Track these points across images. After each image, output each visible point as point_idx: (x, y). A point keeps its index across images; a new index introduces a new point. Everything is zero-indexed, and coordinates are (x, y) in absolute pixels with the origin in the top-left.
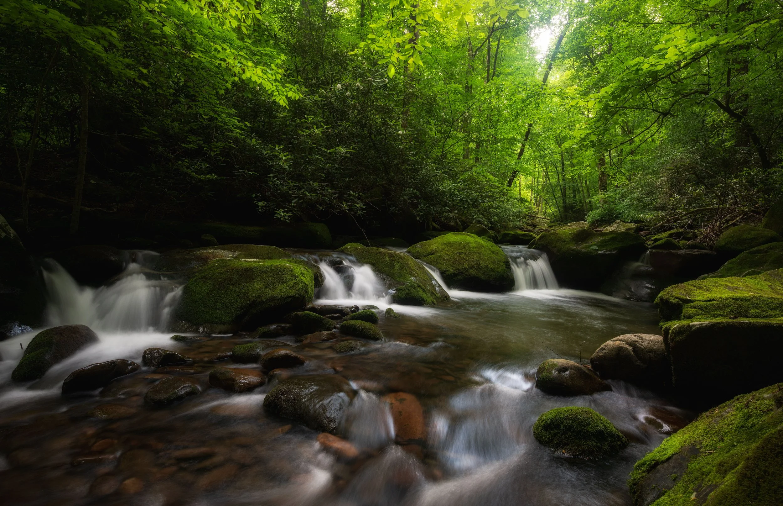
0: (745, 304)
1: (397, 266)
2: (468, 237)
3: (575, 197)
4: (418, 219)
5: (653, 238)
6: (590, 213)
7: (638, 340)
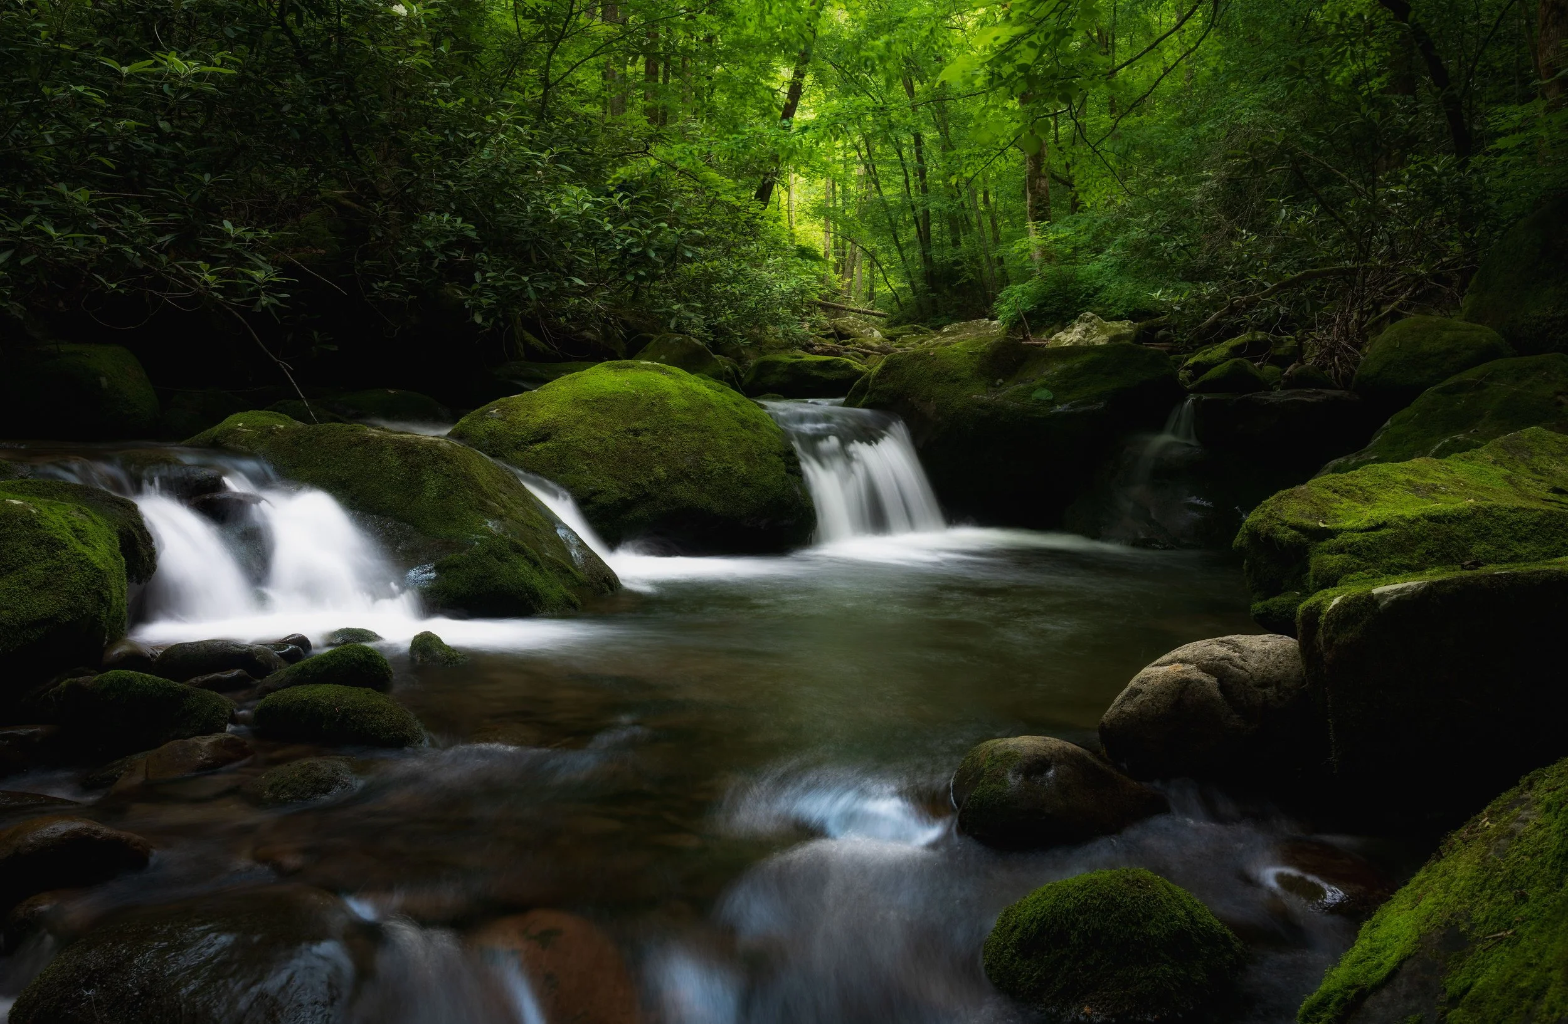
0: (1459, 530)
1: (432, 486)
2: (659, 375)
3: (956, 243)
4: (478, 319)
5: (1191, 361)
6: (1006, 292)
7: (1231, 653)
